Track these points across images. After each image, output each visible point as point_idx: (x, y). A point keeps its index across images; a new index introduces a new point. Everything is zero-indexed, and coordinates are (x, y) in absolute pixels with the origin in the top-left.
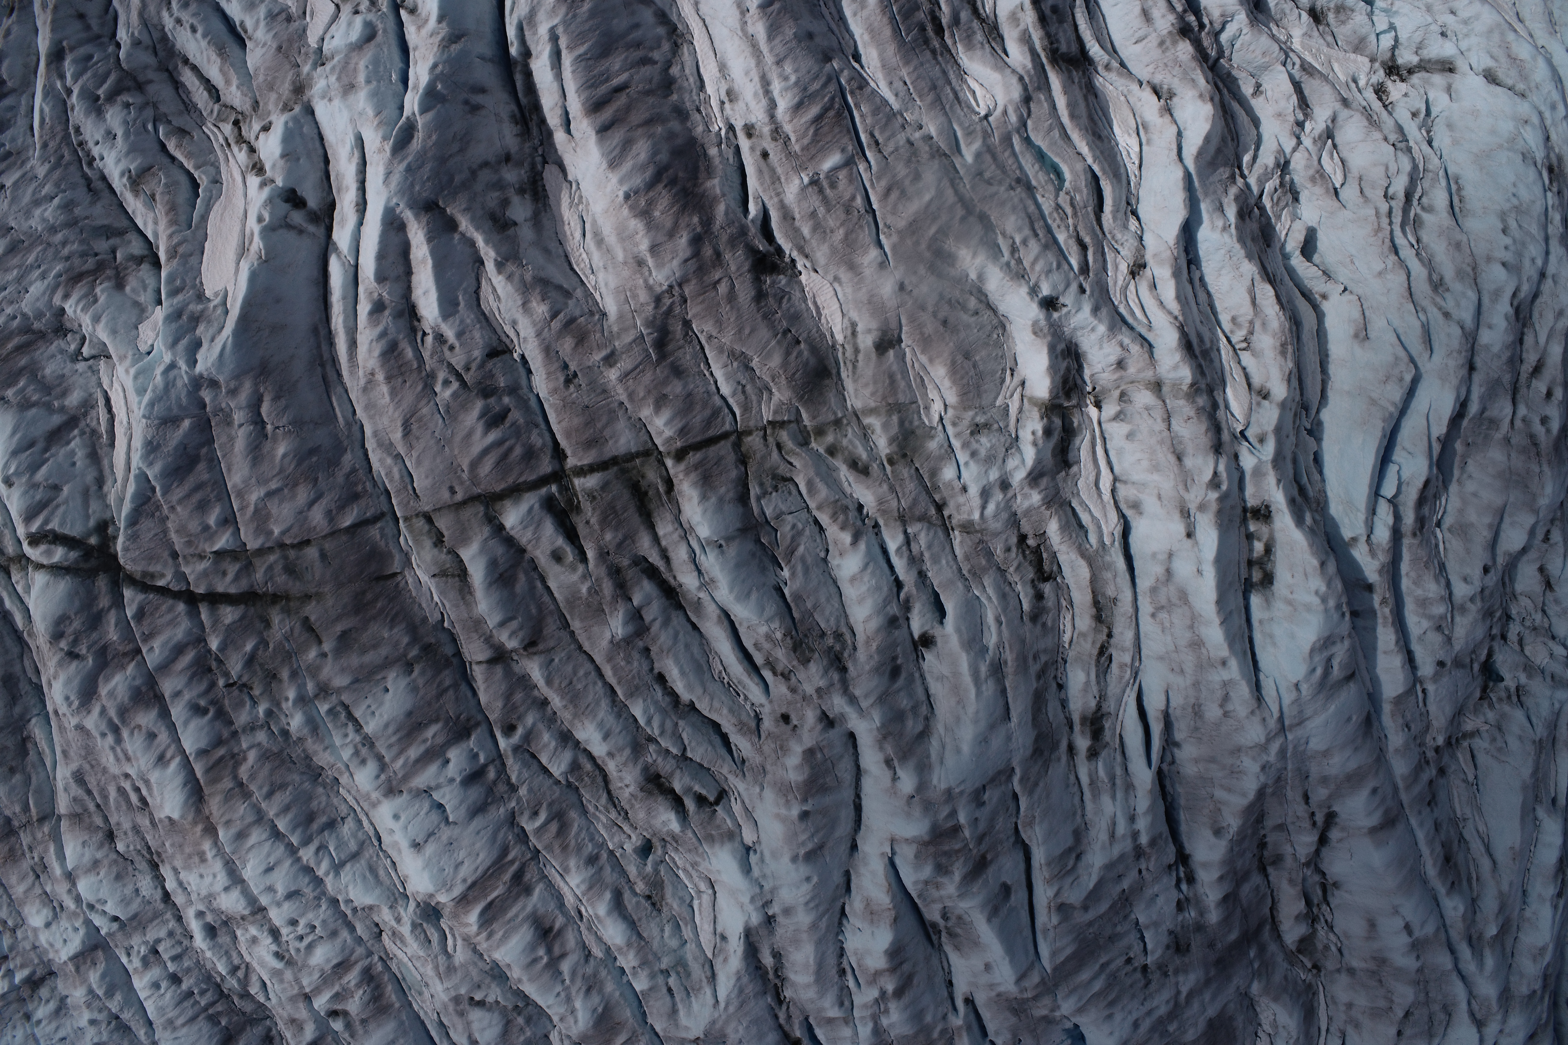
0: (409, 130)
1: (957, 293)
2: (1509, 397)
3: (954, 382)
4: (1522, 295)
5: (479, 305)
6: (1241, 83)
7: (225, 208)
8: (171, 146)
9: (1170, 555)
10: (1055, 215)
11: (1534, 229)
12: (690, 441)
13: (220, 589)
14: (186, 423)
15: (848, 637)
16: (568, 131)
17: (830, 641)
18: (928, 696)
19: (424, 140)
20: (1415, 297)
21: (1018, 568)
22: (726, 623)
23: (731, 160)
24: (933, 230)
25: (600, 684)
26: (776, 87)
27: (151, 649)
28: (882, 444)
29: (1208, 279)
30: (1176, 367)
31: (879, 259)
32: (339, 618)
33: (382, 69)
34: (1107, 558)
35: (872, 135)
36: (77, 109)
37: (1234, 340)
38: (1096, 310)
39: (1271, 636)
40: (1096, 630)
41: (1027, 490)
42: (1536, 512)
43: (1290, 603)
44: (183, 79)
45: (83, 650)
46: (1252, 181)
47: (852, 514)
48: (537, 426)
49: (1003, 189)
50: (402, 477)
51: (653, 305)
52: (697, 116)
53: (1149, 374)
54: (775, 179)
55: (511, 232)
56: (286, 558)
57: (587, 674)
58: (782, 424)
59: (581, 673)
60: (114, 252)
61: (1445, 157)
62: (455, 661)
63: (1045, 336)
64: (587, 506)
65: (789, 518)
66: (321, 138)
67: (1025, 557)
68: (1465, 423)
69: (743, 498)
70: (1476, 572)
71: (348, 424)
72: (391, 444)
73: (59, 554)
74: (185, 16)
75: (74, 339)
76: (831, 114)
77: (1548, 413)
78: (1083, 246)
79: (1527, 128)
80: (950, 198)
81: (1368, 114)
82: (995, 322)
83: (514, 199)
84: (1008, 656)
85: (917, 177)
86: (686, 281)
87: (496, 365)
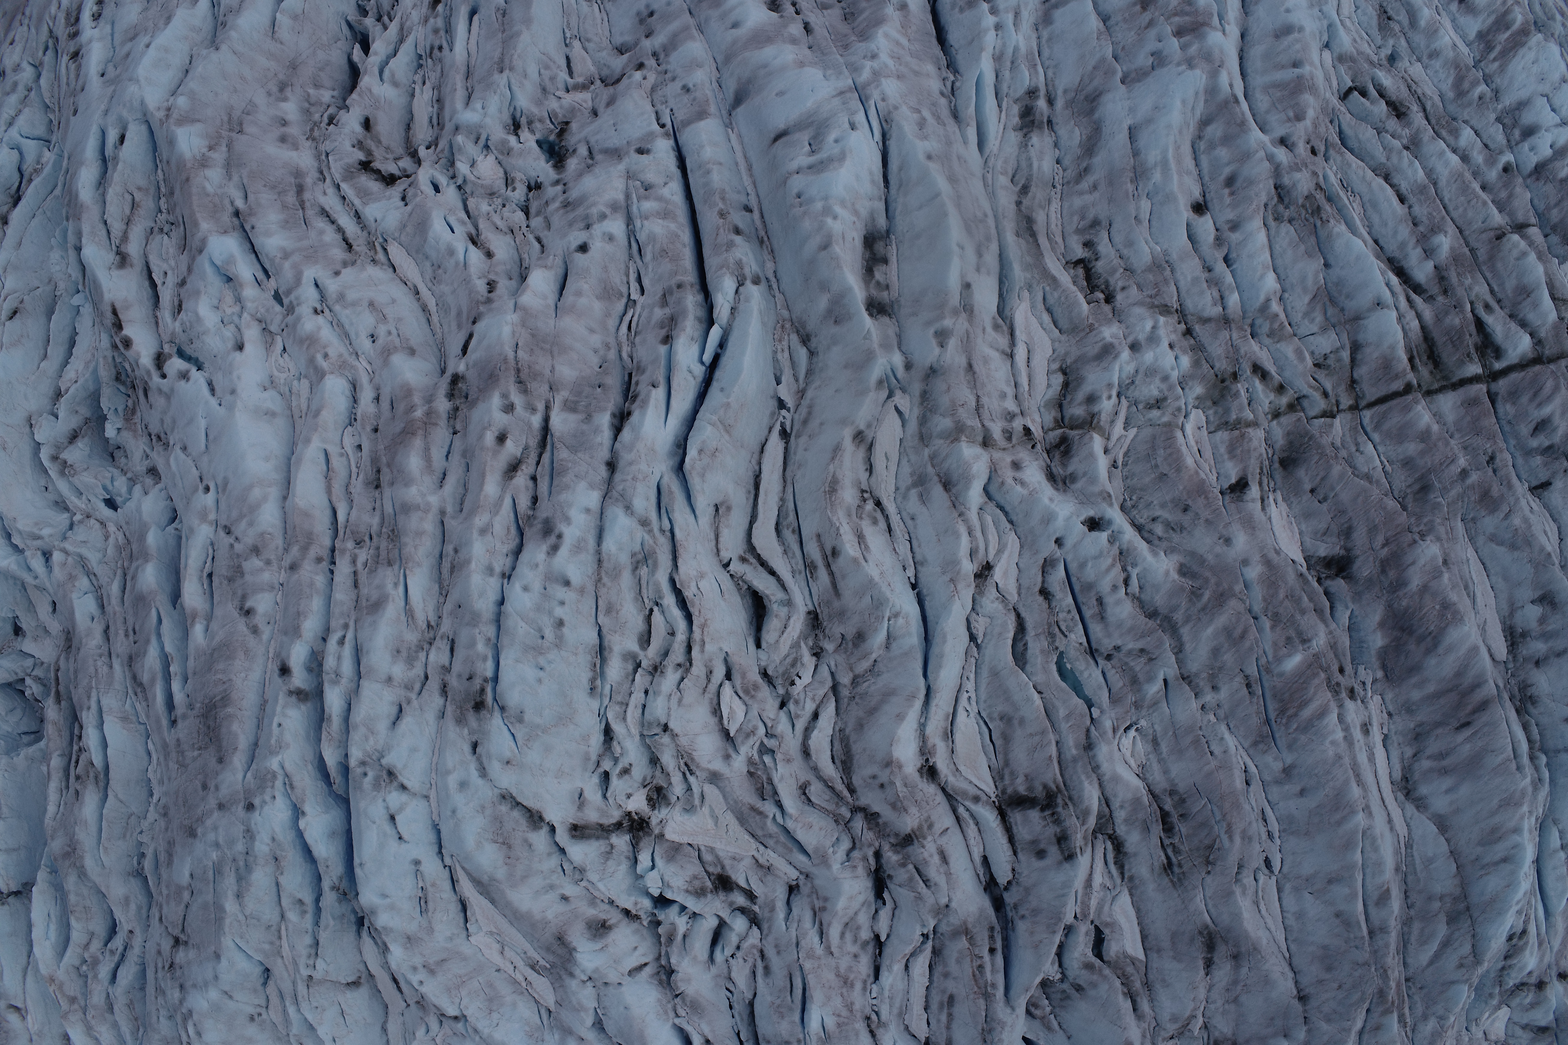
1: (1176, 538)
3: (1179, 451)
5: (1559, 530)
10: (1071, 624)
11: (518, 628)
12: (1400, 400)
15: (1270, 218)
17: (1286, 214)
18: (1196, 159)
20: (671, 548)
21: (1114, 271)
23: (1363, 668)
24: (1207, 595)
25: (1447, 201)
26: (1339, 735)
28: (1241, 393)
31: (1249, 568)
34: (1029, 276)
35: (1252, 693)
40: (1031, 209)
41: (1115, 342)
43: (856, 213)
51: (1435, 524)
52: (1391, 708)
54: (1335, 647)
55: (1537, 594)
57: (1456, 209)
58: (1325, 414)
59: (1461, 210)
61: (599, 720)
63: (1101, 492)
64: (1473, 350)
65: (1314, 328)
67: (1106, 282)
68: (611, 410)
69: (1356, 347)
70: (597, 246)
76: (1291, 712)
77: (504, 416)
78: (1045, 593)
79: (508, 754)
80: (1185, 632)
81: (688, 768)
82: (1135, 512)
83: (1533, 625)
84: (1130, 187)
85: (1216, 652)
86: (1410, 545)
87: (1543, 477)
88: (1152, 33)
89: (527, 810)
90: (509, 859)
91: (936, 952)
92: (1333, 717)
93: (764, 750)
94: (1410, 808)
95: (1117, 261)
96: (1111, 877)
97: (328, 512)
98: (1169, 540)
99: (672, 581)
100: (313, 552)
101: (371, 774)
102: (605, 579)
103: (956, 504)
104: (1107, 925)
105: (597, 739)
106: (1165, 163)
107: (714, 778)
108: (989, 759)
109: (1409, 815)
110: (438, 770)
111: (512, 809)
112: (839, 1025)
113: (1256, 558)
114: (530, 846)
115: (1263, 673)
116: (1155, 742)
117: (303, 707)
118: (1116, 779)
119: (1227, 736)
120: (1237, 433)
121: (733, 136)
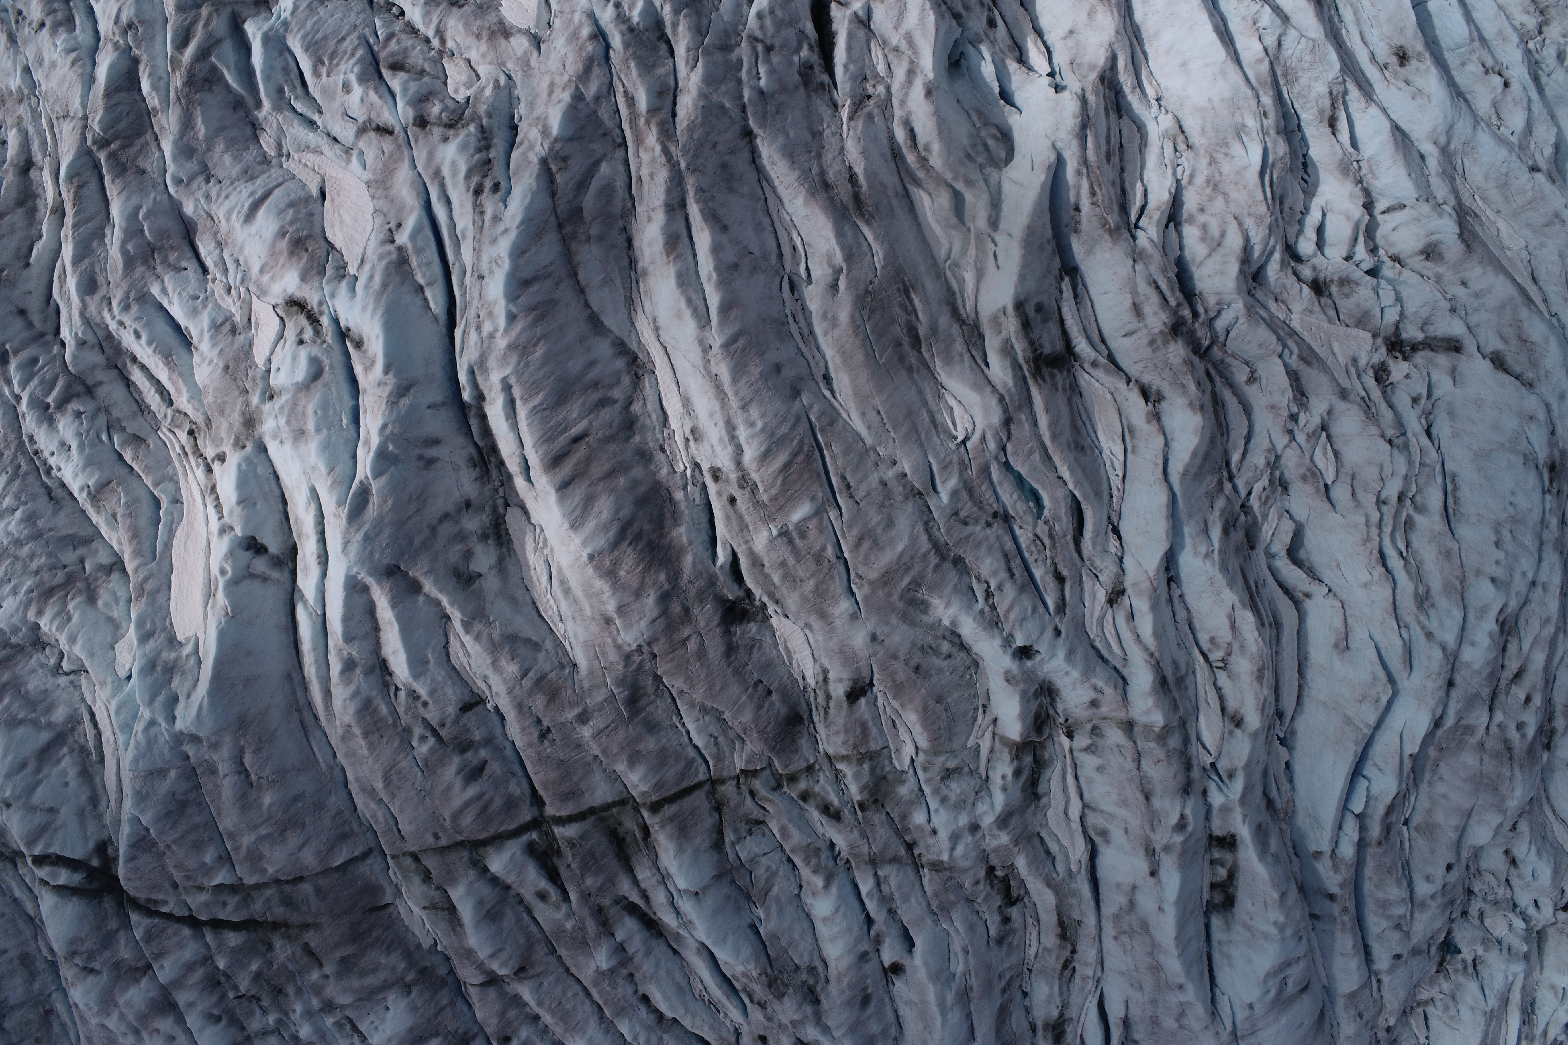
0: (364, 493)
1: (929, 639)
2: (1486, 707)
3: (925, 727)
4: (1509, 610)
5: (449, 660)
6: (1234, 370)
7: (188, 535)
8: (128, 457)
9: (1134, 888)
10: (1033, 548)
11: (1529, 540)
12: (665, 795)
13: (222, 916)
14: (173, 774)
15: (821, 970)
16: (529, 479)
17: (804, 976)
18: (897, 1017)
19: (380, 506)
20: (1399, 612)
21: (986, 898)
22: (705, 953)
23: (698, 501)
24: (905, 582)
25: (587, 1003)
26: (743, 433)
27: (162, 967)
28: (854, 791)
29: (1187, 598)
30: (1148, 712)
31: (851, 611)
32: (337, 946)
33: (331, 413)
34: (1073, 885)
35: (844, 478)
36: (28, 419)
37: (1212, 658)
38: (1070, 655)
39: (1229, 957)
40: (1061, 947)
41: (996, 832)
42: (1504, 812)
43: (1249, 928)
44: (133, 378)
45: (97, 966)
46: (1240, 483)
47: (825, 855)
48: (514, 774)
49: (978, 528)
50: (386, 821)
51: (622, 664)
52: (663, 457)
53: (1121, 715)
54: (743, 527)
55: (476, 586)
56: (282, 892)
57: (575, 995)
58: (754, 773)
59: (570, 994)
60: (82, 561)
61: (1443, 449)
62: (449, 979)
63: (1017, 684)
64: (566, 851)
65: (764, 860)
66: (277, 478)
67: (992, 886)
68: (1440, 732)
69: (718, 845)
70: (1439, 871)
71: (330, 768)
72: (373, 790)
73: (64, 877)
74: (127, 320)
75: (53, 654)
76: (801, 458)
77: (1525, 719)
78: (1060, 579)
79: (1533, 426)
80: (925, 544)
81: (1366, 404)
82: (968, 662)
83: (479, 549)
84: (974, 982)
85: (890, 523)
86: (655, 640)
87: (470, 718)
89: (1506, 371)
90: (1518, 325)
91: (1124, 209)
92: (751, 452)
93: (1294, 418)
94: (632, 343)
98: (935, 637)
99: (1395, 581)
102: (1456, 583)
105: (1437, 427)
106: (943, 1010)
107: (1344, 394)
108: (1084, 405)
109: (634, 337)
111: (1521, 374)
112: (1226, 145)
113: (839, 621)
114: (1501, 338)
115: (831, 500)
116: (933, 424)
118: (976, 387)
119: (864, 432)
120: (862, 750)
121: (1324, 980)
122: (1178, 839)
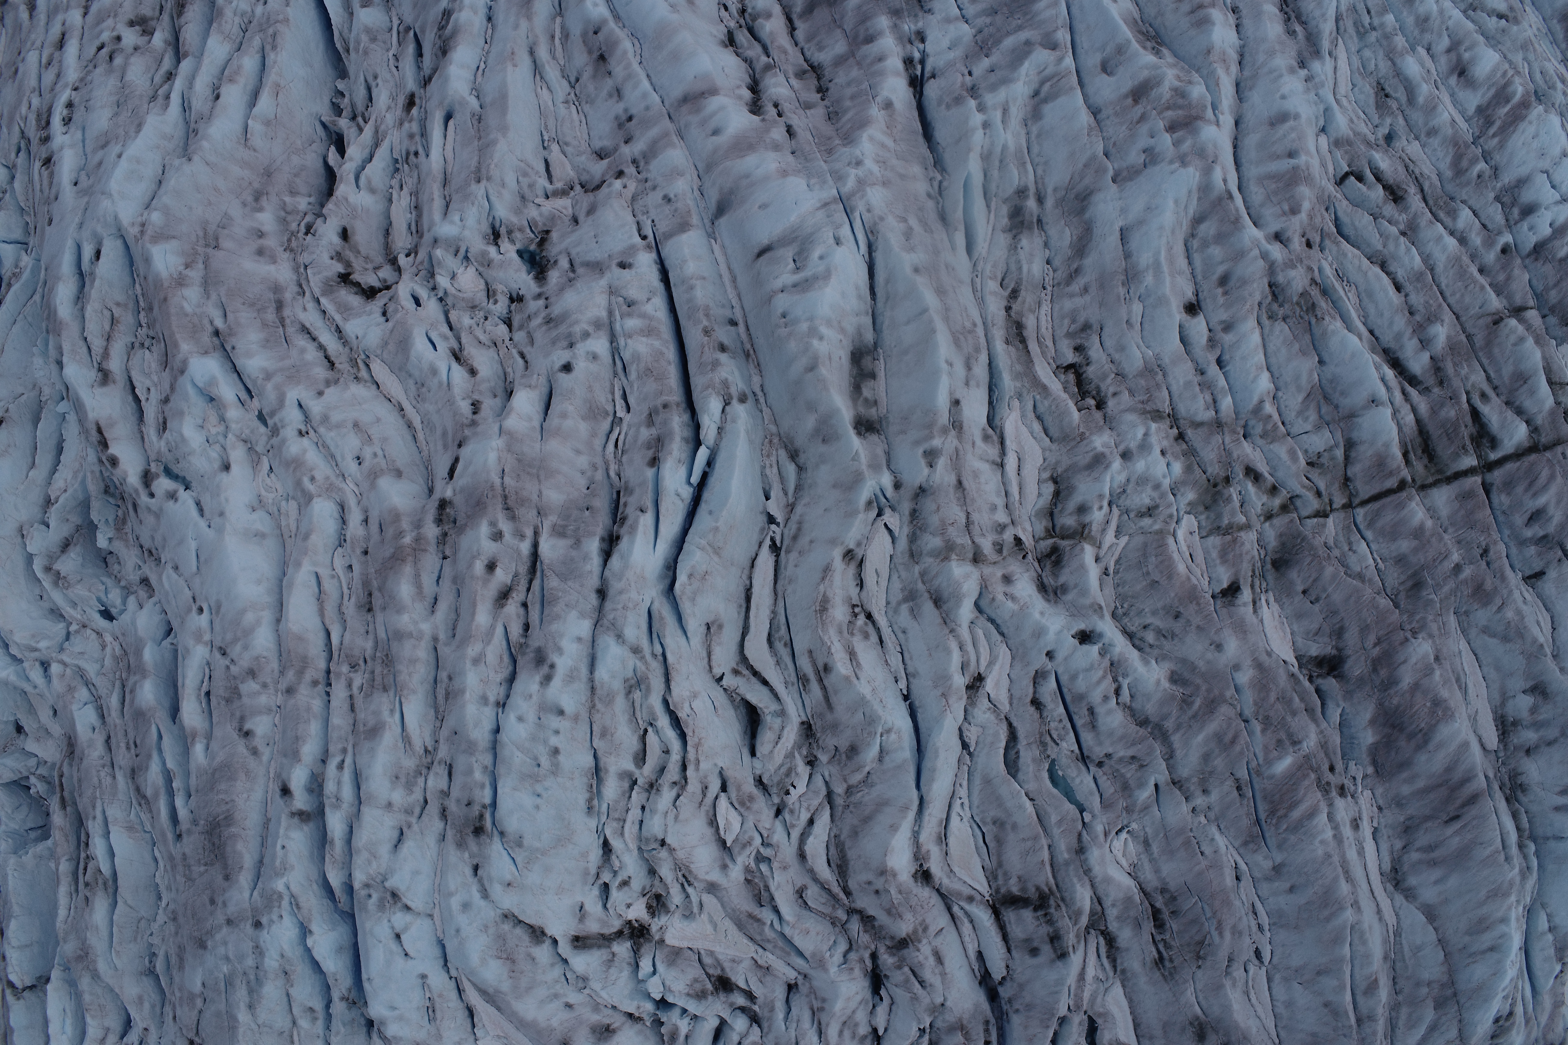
1: (1167, 645)
3: (1170, 558)
5: (1551, 619)
10: (1062, 732)
11: (514, 756)
12: (1395, 497)
15: (1264, 318)
16: (1488, 780)
17: (1279, 311)
18: (1189, 257)
20: (663, 672)
21: (1104, 377)
23: (1352, 764)
24: (1196, 703)
25: (1443, 287)
26: (1329, 834)
28: (1234, 495)
31: (1240, 673)
35: (1242, 796)
38: (1040, 633)
40: (1020, 314)
41: (1106, 451)
43: (842, 330)
49: (1121, 753)
51: (1427, 621)
52: (1381, 802)
54: (1325, 746)
55: (1529, 684)
57: (1453, 294)
58: (1318, 514)
59: (1458, 296)
61: (597, 836)
62: (1547, 312)
63: (1092, 604)
64: (1468, 442)
65: (1308, 427)
67: (1097, 388)
68: (600, 535)
69: (1350, 445)
70: (581, 366)
76: (1281, 813)
77: (493, 544)
78: (1036, 703)
79: (508, 877)
80: (1176, 739)
81: (686, 879)
82: (1126, 620)
83: (1525, 714)
84: (1122, 291)
85: (1206, 757)
86: (1402, 644)
87: (1537, 567)
88: (1144, 128)
89: (530, 927)
90: (513, 972)
92: (1323, 817)
93: (760, 858)
94: (1399, 898)
95: (1108, 366)
96: (1104, 969)
97: (322, 635)
98: (1160, 647)
99: (666, 703)
100: (308, 676)
101: (375, 896)
102: (599, 706)
103: (947, 621)
104: (1100, 1015)
105: (596, 854)
106: (1157, 266)
107: (712, 888)
108: (983, 860)
109: (1397, 904)
110: (440, 891)
111: (514, 926)
113: (1247, 662)
114: (534, 959)
115: (1254, 776)
116: (1146, 843)
117: (306, 828)
118: (1108, 880)
119: (1218, 837)
120: (1229, 537)
121: (716, 248)
122: (937, 442)
